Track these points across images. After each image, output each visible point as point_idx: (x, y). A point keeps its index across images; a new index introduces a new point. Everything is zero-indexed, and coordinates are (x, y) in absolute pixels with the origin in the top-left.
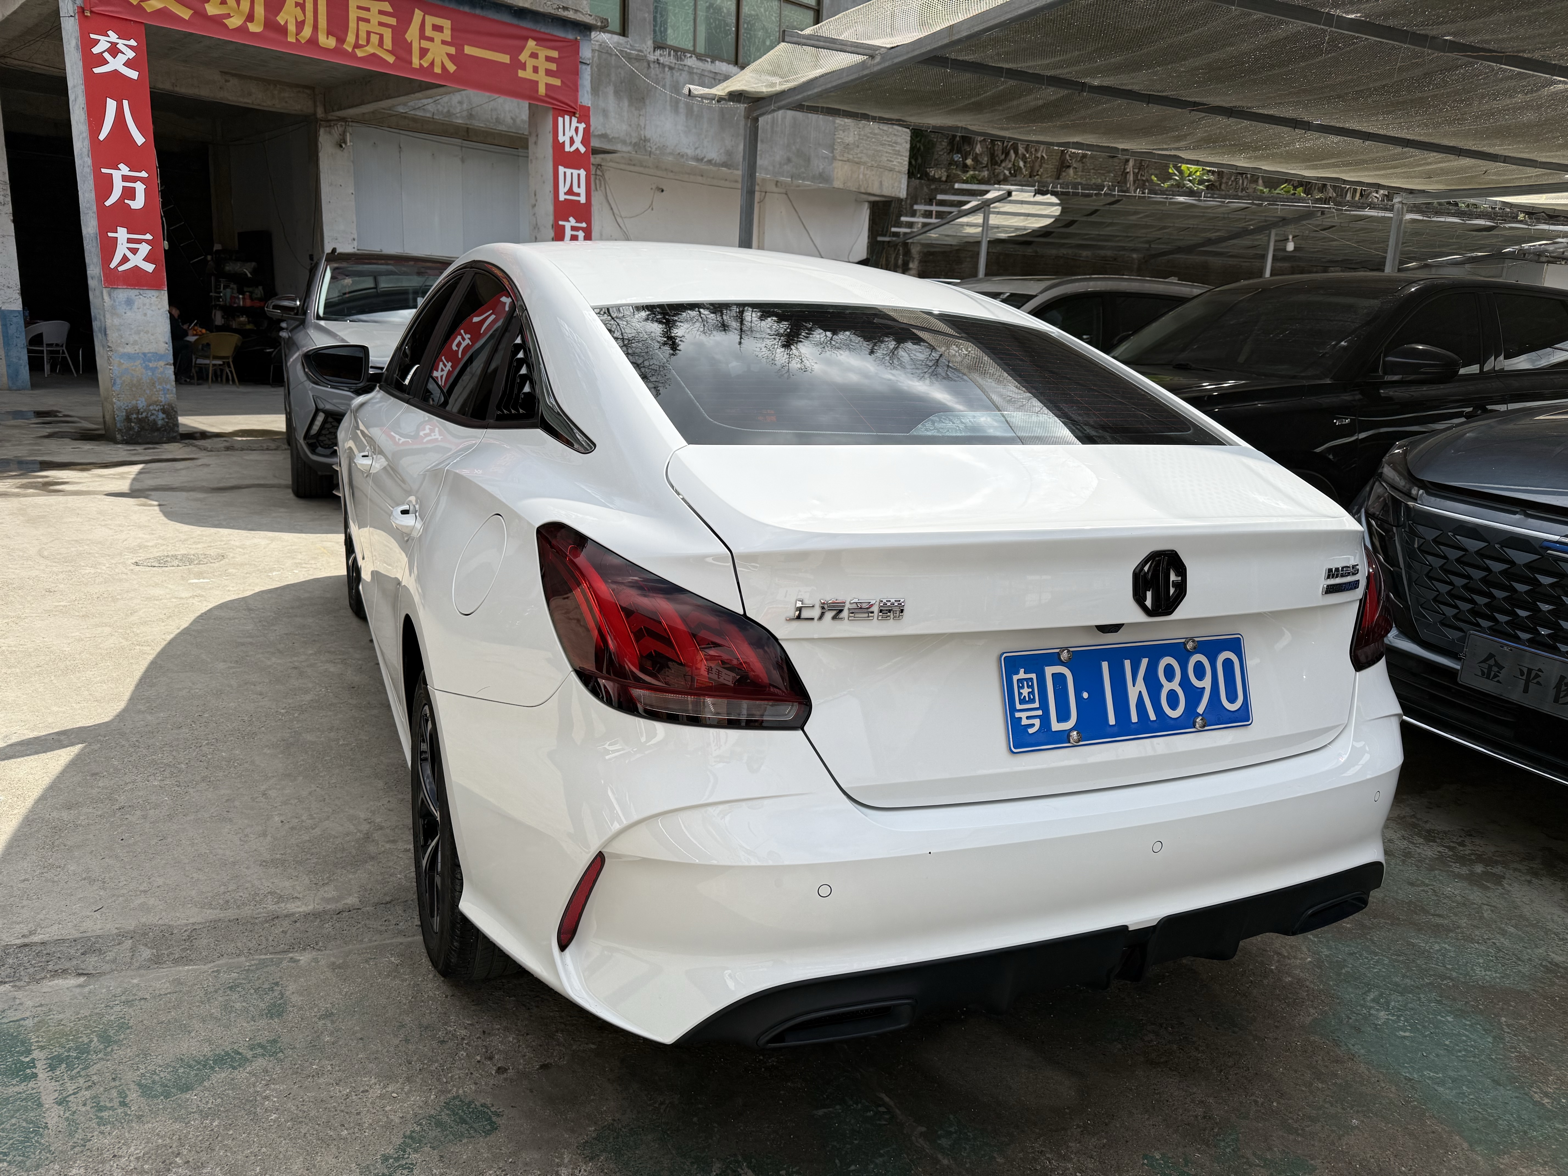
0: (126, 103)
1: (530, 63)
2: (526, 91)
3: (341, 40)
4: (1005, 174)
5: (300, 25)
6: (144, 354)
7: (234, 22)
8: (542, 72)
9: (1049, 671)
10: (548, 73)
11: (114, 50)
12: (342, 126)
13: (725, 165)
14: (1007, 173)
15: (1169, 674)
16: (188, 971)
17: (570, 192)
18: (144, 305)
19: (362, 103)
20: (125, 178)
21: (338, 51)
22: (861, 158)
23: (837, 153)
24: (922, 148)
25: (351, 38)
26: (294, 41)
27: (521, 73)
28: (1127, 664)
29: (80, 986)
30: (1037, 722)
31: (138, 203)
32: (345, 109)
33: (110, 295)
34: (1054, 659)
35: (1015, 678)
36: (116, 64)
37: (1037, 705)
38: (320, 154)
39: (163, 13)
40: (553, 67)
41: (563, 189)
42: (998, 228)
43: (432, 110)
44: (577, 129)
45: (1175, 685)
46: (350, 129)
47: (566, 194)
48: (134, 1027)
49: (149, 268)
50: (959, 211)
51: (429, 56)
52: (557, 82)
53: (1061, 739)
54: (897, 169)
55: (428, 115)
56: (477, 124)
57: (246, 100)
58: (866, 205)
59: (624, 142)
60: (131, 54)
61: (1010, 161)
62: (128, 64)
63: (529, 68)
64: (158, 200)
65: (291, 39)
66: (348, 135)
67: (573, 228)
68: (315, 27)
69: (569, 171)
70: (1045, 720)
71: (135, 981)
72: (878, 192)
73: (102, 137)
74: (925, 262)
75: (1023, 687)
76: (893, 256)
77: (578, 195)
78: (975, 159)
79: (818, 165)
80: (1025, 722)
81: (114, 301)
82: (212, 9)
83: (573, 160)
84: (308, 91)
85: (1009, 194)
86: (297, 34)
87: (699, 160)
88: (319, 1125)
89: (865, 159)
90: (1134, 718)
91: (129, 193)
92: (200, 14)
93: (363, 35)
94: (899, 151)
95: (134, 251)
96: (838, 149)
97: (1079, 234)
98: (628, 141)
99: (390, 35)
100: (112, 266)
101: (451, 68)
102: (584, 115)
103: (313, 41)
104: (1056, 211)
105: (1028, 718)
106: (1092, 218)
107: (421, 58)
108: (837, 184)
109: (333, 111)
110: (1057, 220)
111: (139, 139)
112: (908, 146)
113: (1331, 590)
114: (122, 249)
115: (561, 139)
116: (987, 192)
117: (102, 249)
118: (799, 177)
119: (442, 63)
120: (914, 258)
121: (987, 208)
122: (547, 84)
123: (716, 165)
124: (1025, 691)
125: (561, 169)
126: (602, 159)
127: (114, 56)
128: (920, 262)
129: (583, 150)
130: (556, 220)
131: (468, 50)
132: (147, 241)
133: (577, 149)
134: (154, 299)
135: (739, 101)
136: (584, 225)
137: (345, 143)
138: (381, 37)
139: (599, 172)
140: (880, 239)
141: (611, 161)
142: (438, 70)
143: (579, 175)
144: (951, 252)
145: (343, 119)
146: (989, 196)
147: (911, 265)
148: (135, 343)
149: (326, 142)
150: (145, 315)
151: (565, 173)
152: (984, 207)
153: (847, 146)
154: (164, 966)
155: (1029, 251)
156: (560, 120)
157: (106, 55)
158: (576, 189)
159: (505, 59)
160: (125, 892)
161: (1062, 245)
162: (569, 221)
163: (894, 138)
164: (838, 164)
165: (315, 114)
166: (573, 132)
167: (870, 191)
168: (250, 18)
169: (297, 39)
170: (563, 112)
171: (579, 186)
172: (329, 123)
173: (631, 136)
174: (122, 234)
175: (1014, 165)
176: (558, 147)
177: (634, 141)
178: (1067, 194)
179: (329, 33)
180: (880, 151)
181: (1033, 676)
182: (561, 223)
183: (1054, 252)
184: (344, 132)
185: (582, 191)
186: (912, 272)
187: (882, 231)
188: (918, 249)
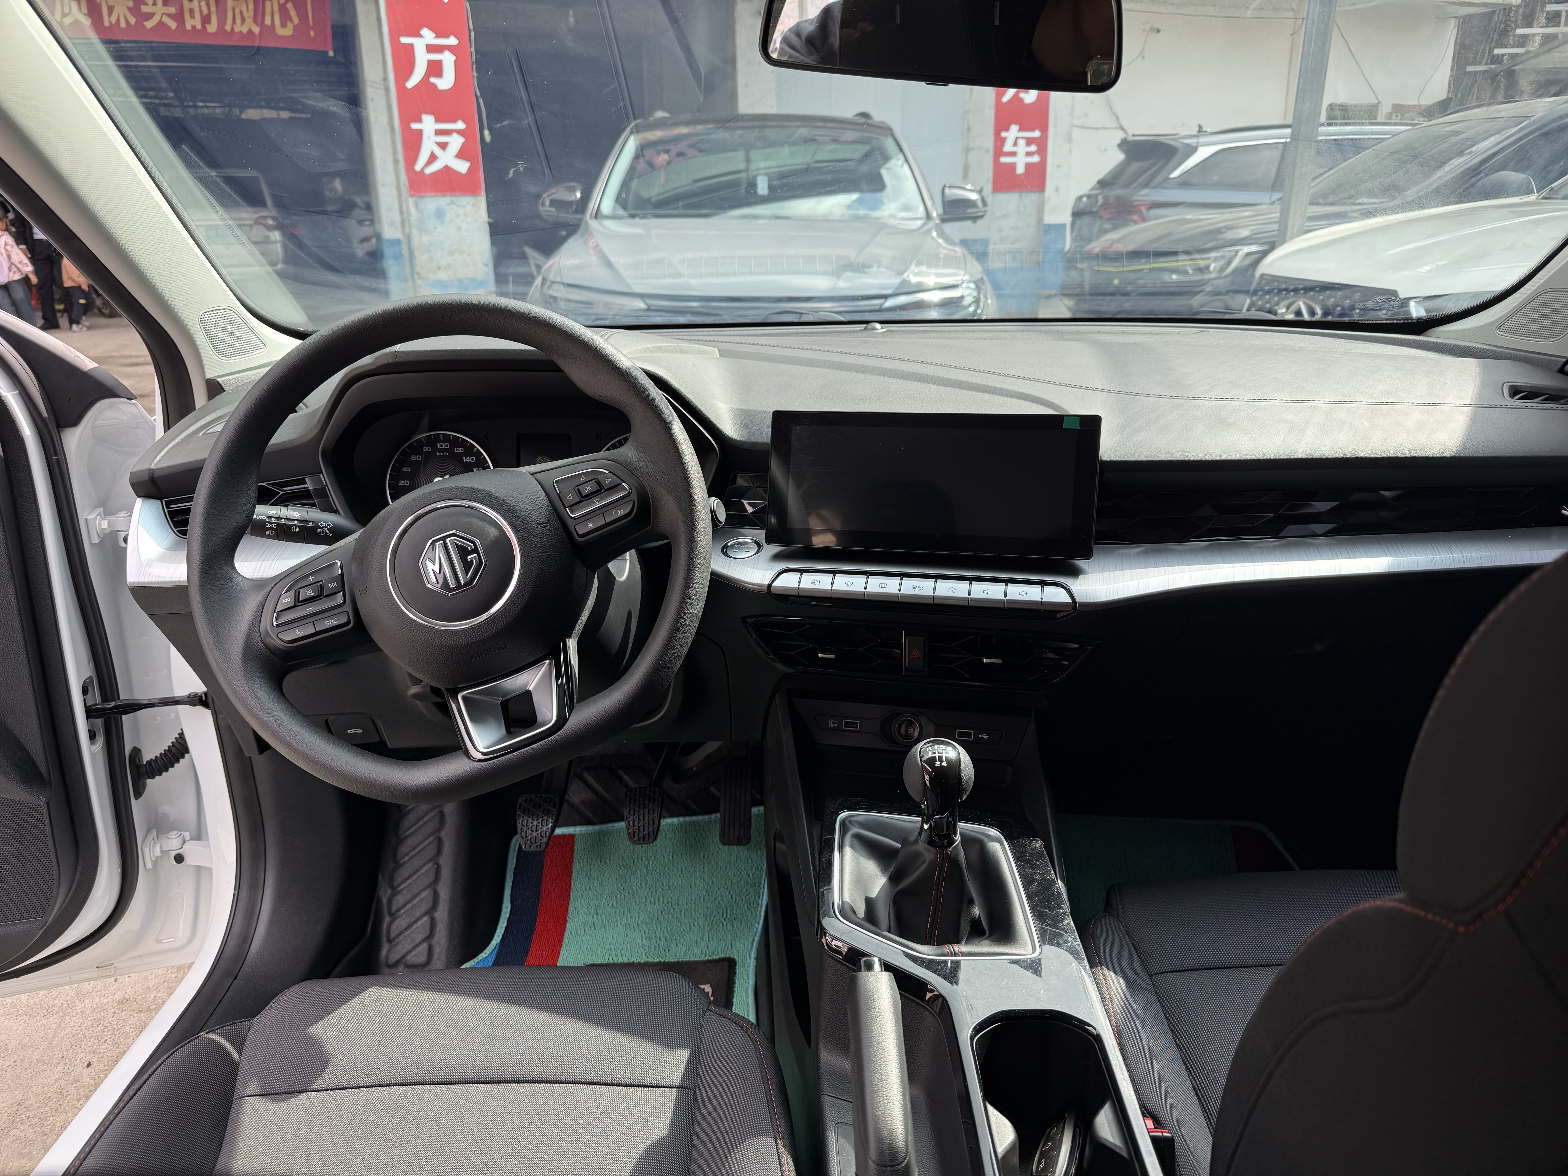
6: (460, 281)
18: (458, 216)
20: (431, 49)
31: (446, 82)
33: (417, 206)
49: (462, 167)
58: (1453, 23)
64: (471, 74)
81: (422, 213)
95: (443, 146)
100: (418, 167)
114: (428, 145)
117: (405, 145)
132: (459, 132)
134: (469, 208)
148: (449, 266)
150: (459, 229)
174: (428, 124)
187: (1475, 58)
188: (1532, 78)
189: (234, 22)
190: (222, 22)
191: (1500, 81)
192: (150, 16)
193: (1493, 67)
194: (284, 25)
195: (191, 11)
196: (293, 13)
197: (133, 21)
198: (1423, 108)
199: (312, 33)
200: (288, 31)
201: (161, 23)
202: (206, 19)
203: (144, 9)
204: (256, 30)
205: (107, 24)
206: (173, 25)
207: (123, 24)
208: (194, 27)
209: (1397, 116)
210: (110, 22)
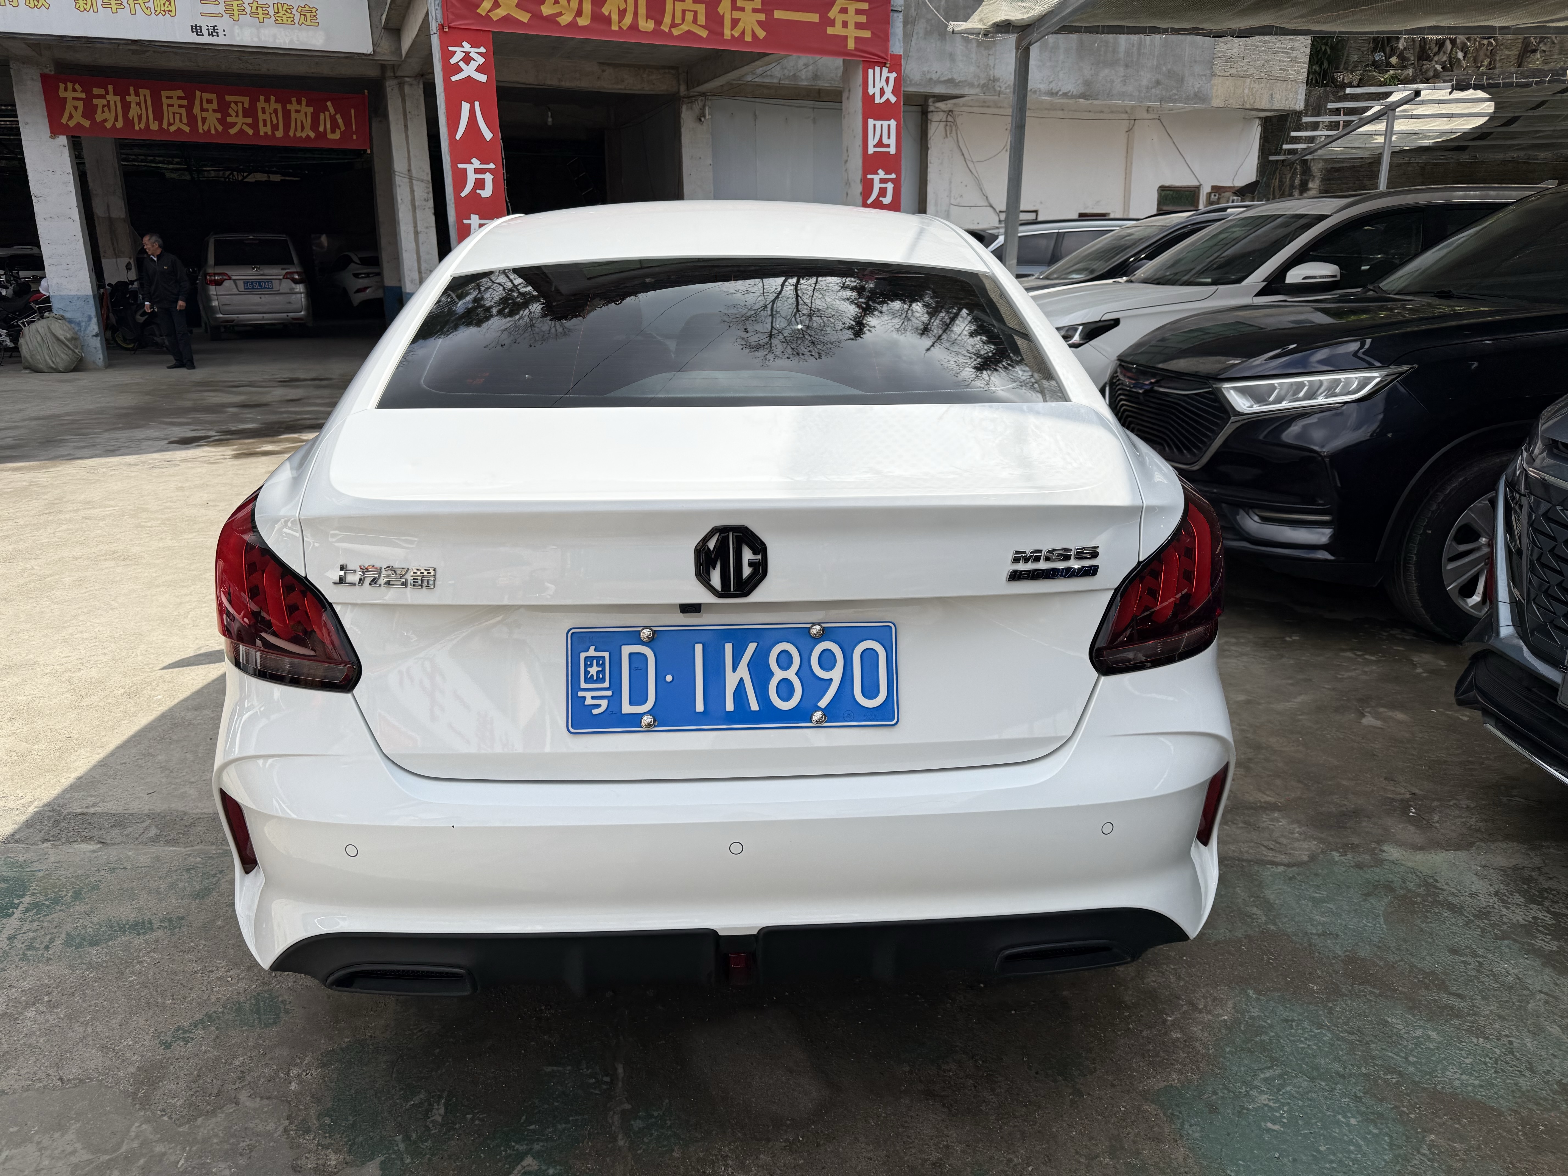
0: (477, 104)
1: (840, 19)
2: (836, 47)
3: (659, 23)
4: (1436, 70)
5: (622, 13)
7: (565, 20)
8: (851, 26)
9: (626, 650)
10: (858, 26)
11: (467, 59)
12: (702, 100)
13: (1083, 96)
14: (1439, 67)
15: (785, 661)
16: (171, 851)
17: (880, 144)
19: (715, 77)
20: (477, 171)
21: (657, 32)
22: (1247, 71)
23: (1217, 69)
24: (1328, 50)
25: (667, 20)
26: (617, 29)
27: (830, 31)
28: (729, 647)
29: (94, 851)
30: (604, 703)
31: (487, 193)
32: (702, 84)
34: (633, 637)
35: (583, 655)
36: (469, 71)
37: (606, 685)
38: (683, 130)
39: (507, 20)
40: (863, 19)
41: (872, 142)
42: (1415, 134)
43: (779, 76)
44: (887, 79)
45: (791, 674)
46: (709, 103)
47: (875, 146)
48: (101, 890)
50: (1360, 119)
51: (741, 25)
52: (867, 34)
53: (632, 722)
54: (1292, 78)
55: (775, 81)
56: (822, 84)
57: (620, 87)
58: (1257, 122)
59: (971, 85)
60: (481, 60)
61: (1445, 53)
62: (479, 69)
63: (839, 24)
64: (503, 187)
65: (615, 27)
66: (707, 108)
67: (882, 181)
68: (636, 14)
69: (878, 123)
70: (615, 699)
71: (130, 854)
72: (1268, 107)
73: (458, 137)
74: (1329, 180)
75: (591, 665)
76: (1289, 176)
77: (888, 146)
78: (1401, 57)
79: (1193, 84)
80: (589, 701)
82: (547, 10)
83: (882, 112)
84: (673, 71)
85: (1417, 93)
86: (620, 22)
87: (1052, 94)
88: (157, 991)
89: (1252, 71)
90: (730, 706)
91: (479, 183)
92: (537, 16)
93: (678, 14)
94: (1296, 58)
96: (1219, 63)
97: (1528, 132)
98: (976, 83)
99: (704, 11)
101: (761, 34)
102: (895, 64)
103: (634, 27)
104: (1489, 107)
105: (593, 698)
106: (1539, 112)
107: (732, 29)
108: (1216, 103)
109: (693, 88)
110: (1492, 118)
111: (488, 135)
112: (1308, 51)
113: (1015, 576)
115: (871, 91)
116: (1390, 93)
118: (1170, 99)
119: (753, 31)
120: (1314, 177)
121: (1390, 113)
122: (856, 38)
123: (1073, 97)
124: (593, 670)
125: (871, 122)
126: (954, 104)
127: (467, 64)
128: (1323, 180)
129: (893, 99)
130: (865, 174)
131: (778, 14)
133: (888, 99)
135: (1007, 32)
136: (893, 176)
137: (704, 116)
138: (696, 13)
139: (950, 119)
140: (1272, 158)
141: (964, 105)
142: (748, 38)
143: (889, 126)
144: (1361, 166)
145: (703, 94)
146: (1394, 98)
147: (1311, 185)
149: (687, 117)
151: (875, 125)
152: (1389, 112)
153: (1230, 60)
154: (158, 844)
155: (1465, 157)
156: (871, 71)
157: (462, 64)
158: (885, 141)
159: (814, 18)
160: (180, 781)
161: (1510, 147)
162: (878, 174)
163: (1291, 43)
164: (1216, 81)
165: (678, 92)
166: (884, 83)
167: (1257, 106)
168: (579, 13)
169: (620, 27)
170: (872, 64)
171: (889, 138)
172: (690, 99)
173: (979, 77)
174: (474, 221)
175: (1450, 57)
176: (868, 99)
177: (982, 82)
178: (1497, 85)
179: (648, 17)
180: (1270, 60)
181: (606, 654)
182: (869, 176)
183: (1499, 156)
184: (704, 106)
185: (892, 142)
186: (1312, 193)
187: (1276, 149)
188: (1320, 165)
189: (296, 129)
190: (287, 127)
191: (1296, 168)
192: (233, 125)
193: (1289, 157)
194: (333, 131)
195: (264, 121)
196: (340, 121)
197: (220, 128)
198: (1236, 189)
199: (355, 137)
200: (337, 136)
201: (241, 131)
202: (275, 128)
203: (229, 119)
204: (312, 135)
205: (201, 131)
206: (250, 132)
207: (213, 132)
208: (266, 133)
209: (1215, 196)
210: (203, 130)
